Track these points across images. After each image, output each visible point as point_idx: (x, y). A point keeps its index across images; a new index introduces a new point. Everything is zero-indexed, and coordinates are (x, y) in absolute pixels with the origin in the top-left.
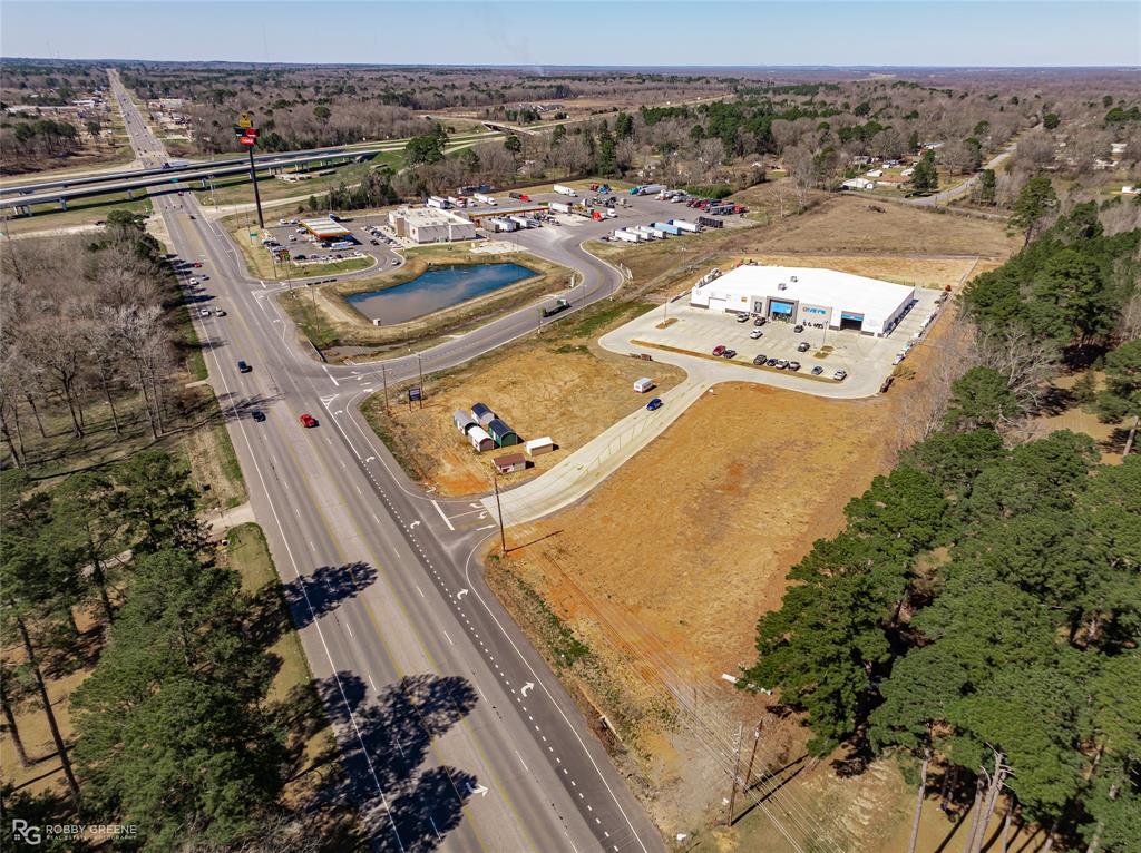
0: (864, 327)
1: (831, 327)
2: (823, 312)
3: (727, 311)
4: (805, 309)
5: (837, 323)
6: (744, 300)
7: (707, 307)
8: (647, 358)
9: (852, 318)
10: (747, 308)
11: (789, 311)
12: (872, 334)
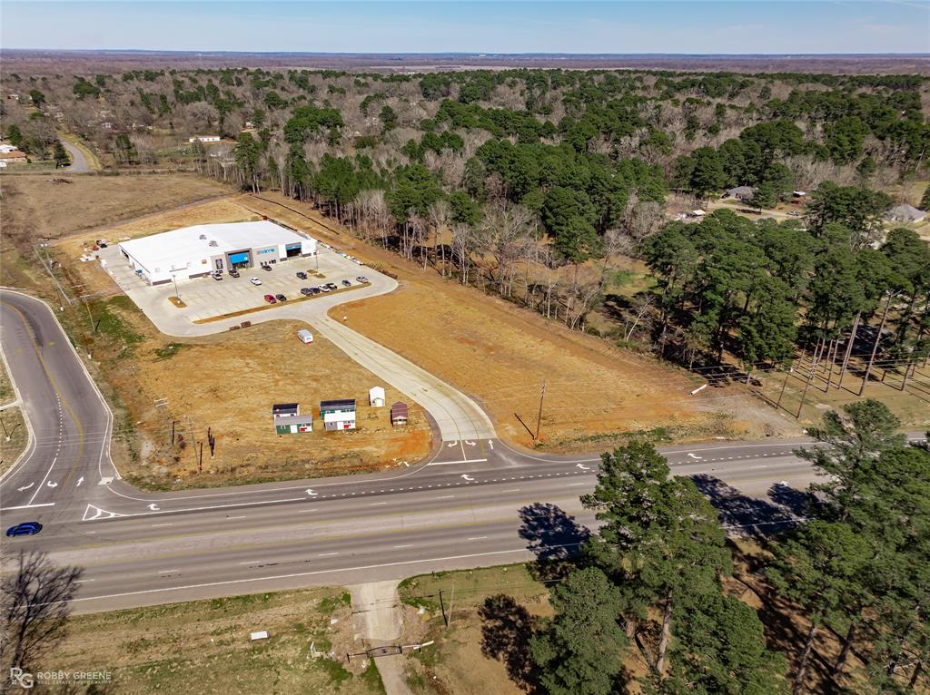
0: (304, 251)
1: (282, 260)
2: (273, 250)
3: (191, 277)
4: (259, 253)
5: (285, 255)
6: (204, 262)
7: (170, 281)
8: (247, 324)
9: (294, 247)
10: (210, 267)
11: (246, 259)
12: (309, 255)
